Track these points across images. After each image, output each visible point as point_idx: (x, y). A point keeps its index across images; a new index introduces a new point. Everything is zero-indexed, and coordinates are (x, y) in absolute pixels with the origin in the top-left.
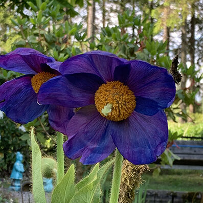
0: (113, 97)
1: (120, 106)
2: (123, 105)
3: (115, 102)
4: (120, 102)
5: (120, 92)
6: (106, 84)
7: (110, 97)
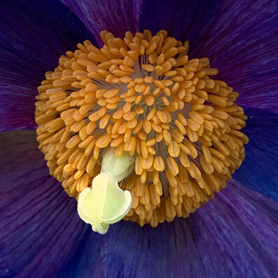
0: (141, 118)
1: (175, 170)
2: (186, 163)
3: (147, 148)
4: (174, 152)
5: (175, 96)
6: (98, 44)
7: (123, 121)
